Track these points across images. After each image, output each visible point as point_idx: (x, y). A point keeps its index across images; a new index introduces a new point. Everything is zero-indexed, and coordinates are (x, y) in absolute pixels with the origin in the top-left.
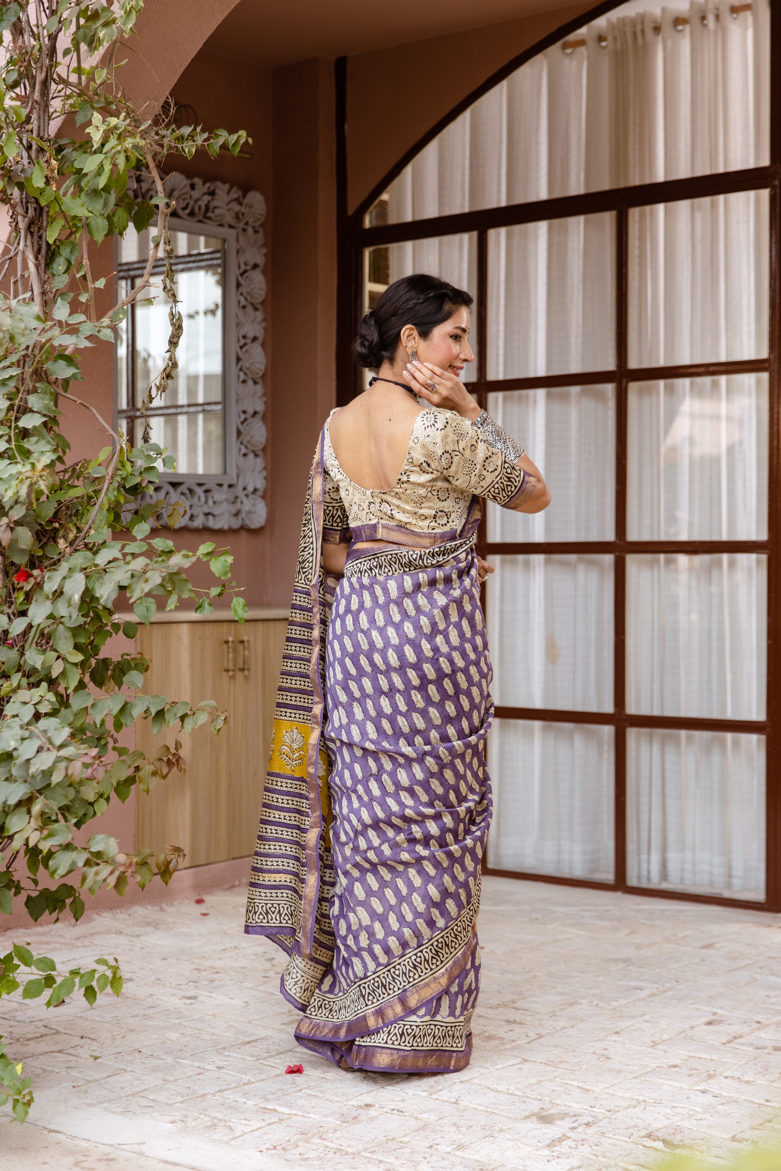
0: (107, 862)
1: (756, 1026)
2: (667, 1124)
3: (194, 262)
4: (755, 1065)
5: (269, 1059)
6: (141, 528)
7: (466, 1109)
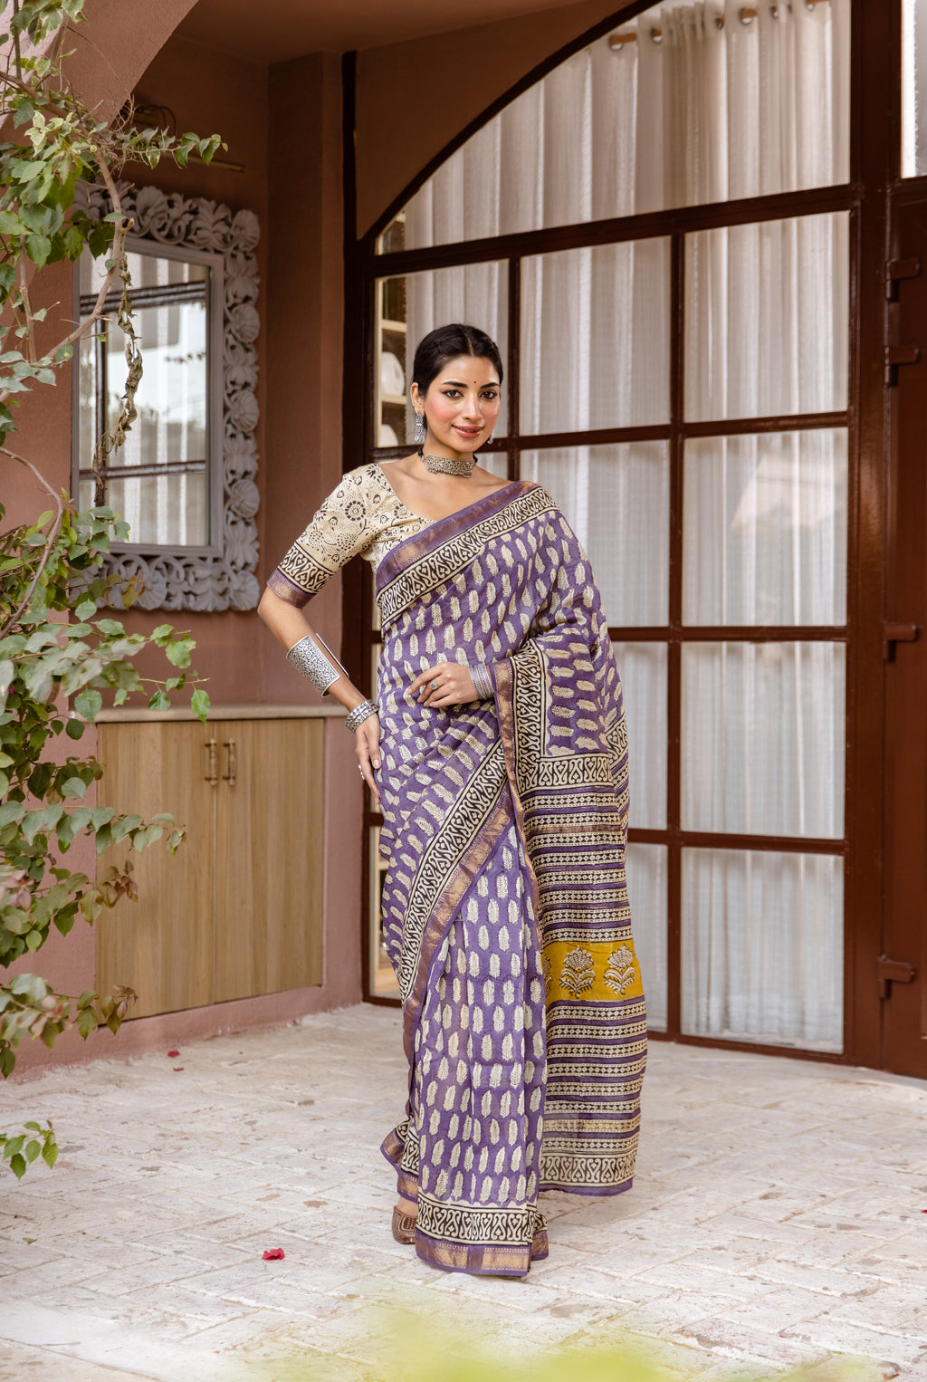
0: (32, 1007)
1: (819, 1200)
2: (705, 1317)
3: (175, 294)
4: (814, 1246)
5: (239, 1242)
6: (85, 608)
7: (467, 1300)
